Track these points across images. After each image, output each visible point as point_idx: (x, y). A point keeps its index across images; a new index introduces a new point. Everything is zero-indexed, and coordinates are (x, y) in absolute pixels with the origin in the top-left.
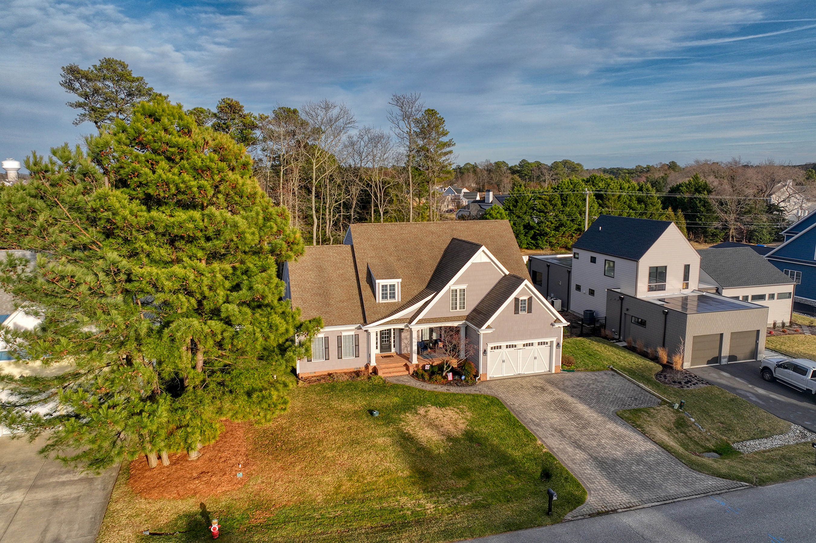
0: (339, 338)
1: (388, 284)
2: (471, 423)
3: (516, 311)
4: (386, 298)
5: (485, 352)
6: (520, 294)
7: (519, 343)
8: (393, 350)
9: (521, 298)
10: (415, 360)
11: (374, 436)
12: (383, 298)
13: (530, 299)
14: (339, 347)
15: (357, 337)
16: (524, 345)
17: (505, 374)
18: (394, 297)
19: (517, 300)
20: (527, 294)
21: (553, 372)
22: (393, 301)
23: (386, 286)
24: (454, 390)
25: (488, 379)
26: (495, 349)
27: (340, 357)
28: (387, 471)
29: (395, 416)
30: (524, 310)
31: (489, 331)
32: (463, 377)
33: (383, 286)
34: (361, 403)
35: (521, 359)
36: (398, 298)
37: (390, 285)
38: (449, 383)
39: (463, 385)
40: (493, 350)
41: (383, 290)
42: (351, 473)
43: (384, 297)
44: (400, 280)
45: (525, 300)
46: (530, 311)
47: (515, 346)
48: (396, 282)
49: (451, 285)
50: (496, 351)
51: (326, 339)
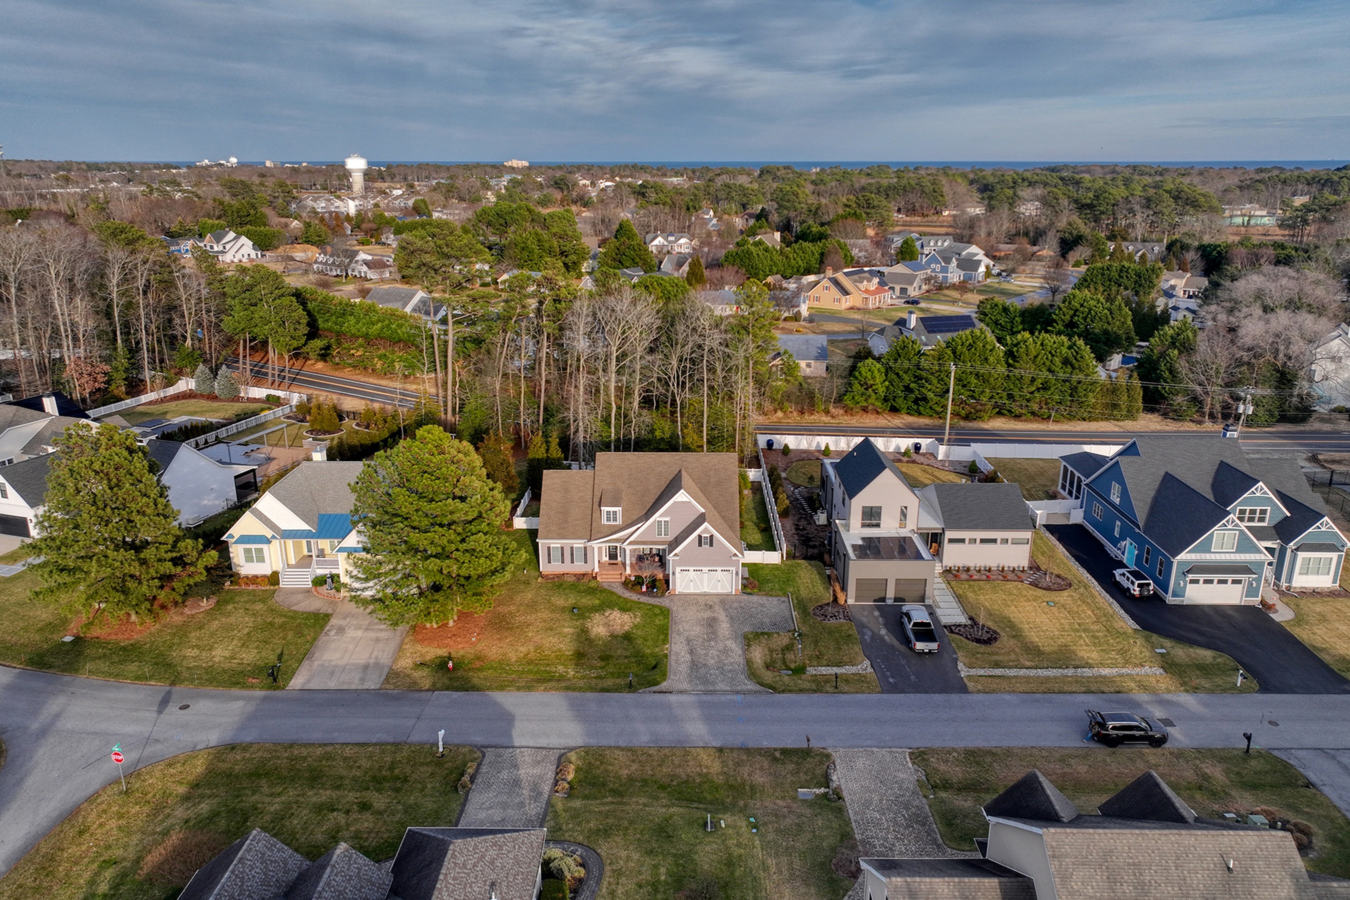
0: (572, 548)
1: (612, 510)
2: (636, 626)
3: (700, 545)
4: (610, 521)
5: (674, 573)
6: (703, 532)
7: (705, 569)
8: (619, 559)
9: (703, 536)
10: (628, 571)
11: (564, 626)
13: (712, 536)
14: (572, 555)
15: (585, 548)
16: (709, 571)
17: (692, 590)
18: (616, 521)
19: (700, 536)
20: (709, 532)
21: (734, 593)
22: (615, 523)
23: (610, 512)
24: (644, 599)
25: (677, 593)
26: (683, 571)
27: (572, 562)
28: (560, 650)
29: (587, 614)
30: (706, 544)
31: (677, 558)
32: (655, 591)
33: (607, 512)
34: (572, 601)
35: (706, 581)
36: (619, 522)
37: (613, 512)
38: (643, 594)
39: (653, 597)
41: (607, 515)
42: (538, 648)
43: (608, 520)
44: (620, 509)
45: (708, 537)
46: (711, 545)
47: (702, 571)
48: (618, 509)
49: (656, 517)
50: (684, 573)
51: (562, 548)
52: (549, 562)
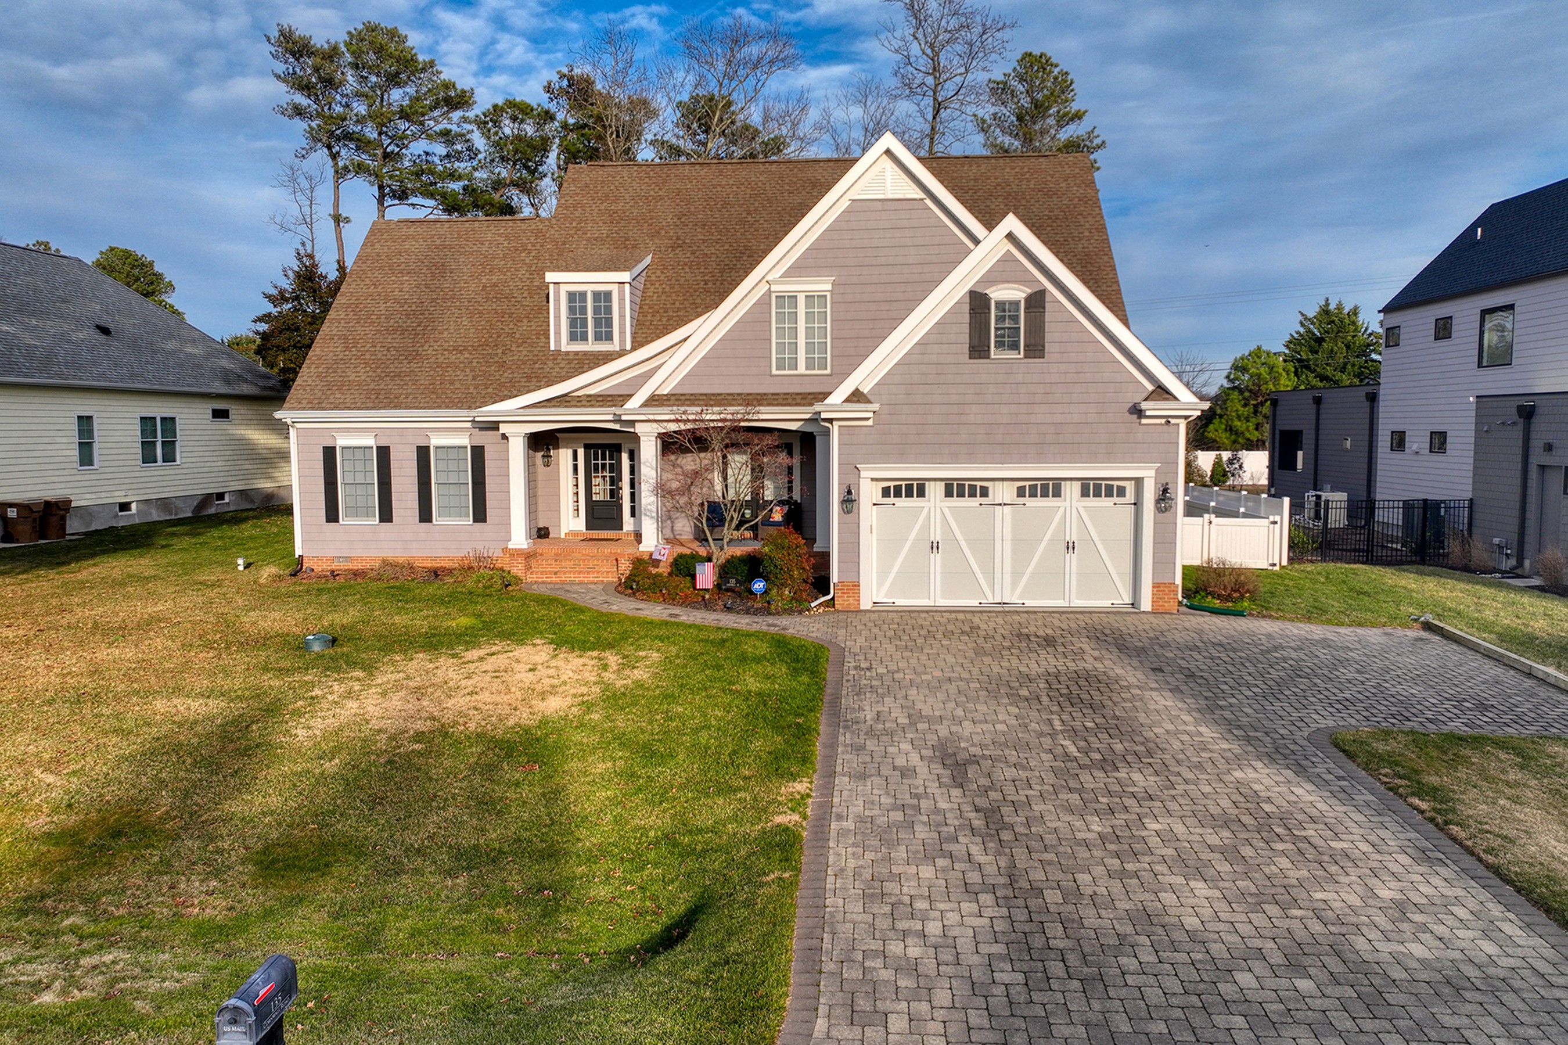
0: (423, 452)
1: (589, 289)
3: (978, 350)
4: (584, 338)
5: (849, 500)
6: (993, 277)
7: (1002, 482)
8: (629, 524)
9: (998, 294)
10: (650, 539)
12: (573, 337)
13: (1036, 301)
14: (424, 484)
15: (478, 453)
16: (1021, 492)
17: (943, 599)
18: (609, 337)
19: (978, 301)
20: (1025, 279)
21: (1146, 605)
22: (604, 347)
23: (583, 295)
25: (866, 604)
26: (898, 493)
27: (425, 515)
30: (1015, 346)
31: (860, 413)
32: (759, 586)
33: (572, 296)
35: (1008, 545)
36: (621, 340)
37: (597, 295)
38: (703, 602)
39: (744, 610)
40: (892, 499)
41: (572, 310)
43: (578, 333)
44: (627, 276)
45: (1017, 303)
46: (1035, 349)
47: (985, 492)
48: (616, 284)
49: (774, 279)
50: (903, 502)
51: (384, 452)
52: (332, 516)
